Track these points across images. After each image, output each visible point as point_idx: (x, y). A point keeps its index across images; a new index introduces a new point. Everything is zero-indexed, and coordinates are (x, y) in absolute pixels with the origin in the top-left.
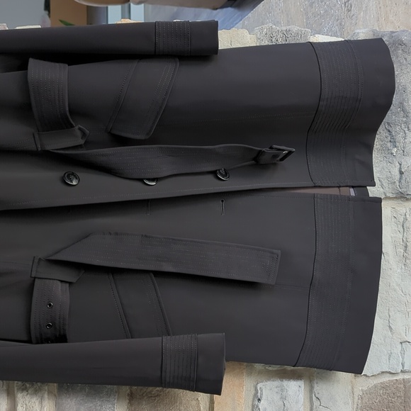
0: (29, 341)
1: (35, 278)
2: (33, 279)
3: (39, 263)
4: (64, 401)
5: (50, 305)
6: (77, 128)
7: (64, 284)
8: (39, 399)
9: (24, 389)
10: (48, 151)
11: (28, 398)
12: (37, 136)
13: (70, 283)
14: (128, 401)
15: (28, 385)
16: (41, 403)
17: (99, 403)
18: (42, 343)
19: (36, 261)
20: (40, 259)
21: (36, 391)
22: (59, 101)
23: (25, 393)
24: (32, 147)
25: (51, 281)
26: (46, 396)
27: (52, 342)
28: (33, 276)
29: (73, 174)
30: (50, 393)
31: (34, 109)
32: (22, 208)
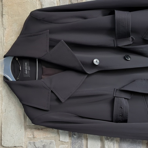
0: (112, 121)
1: (115, 97)
2: (114, 97)
3: (116, 91)
4: (122, 145)
5: (121, 108)
6: (131, 37)
7: (126, 99)
8: (113, 143)
9: (107, 139)
10: (119, 47)
11: (109, 143)
12: (115, 41)
13: (128, 99)
14: (146, 146)
15: (109, 138)
16: (114, 145)
17: (135, 146)
18: (117, 122)
19: (115, 90)
20: (117, 90)
21: (112, 140)
22: (127, 27)
23: (108, 141)
24: (113, 45)
25: (121, 98)
26: (115, 142)
27: (121, 122)
28: (114, 96)
29: (128, 56)
30: (116, 141)
31: (116, 30)
32: (110, 69)
